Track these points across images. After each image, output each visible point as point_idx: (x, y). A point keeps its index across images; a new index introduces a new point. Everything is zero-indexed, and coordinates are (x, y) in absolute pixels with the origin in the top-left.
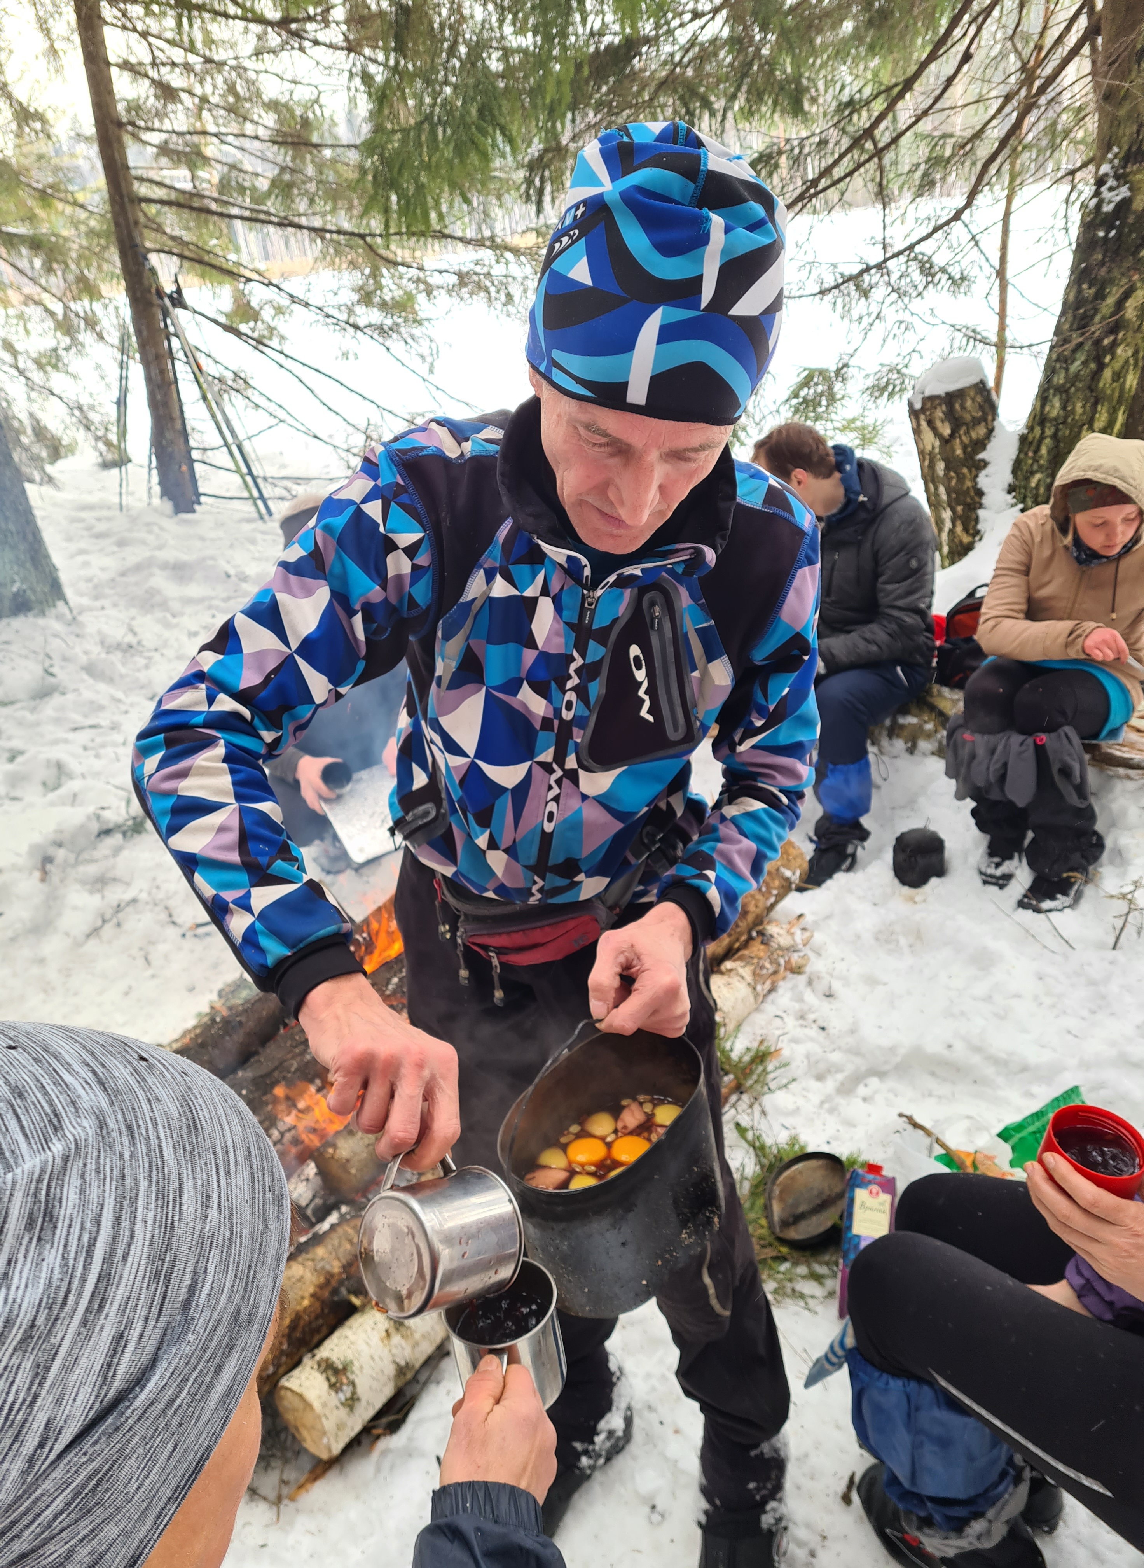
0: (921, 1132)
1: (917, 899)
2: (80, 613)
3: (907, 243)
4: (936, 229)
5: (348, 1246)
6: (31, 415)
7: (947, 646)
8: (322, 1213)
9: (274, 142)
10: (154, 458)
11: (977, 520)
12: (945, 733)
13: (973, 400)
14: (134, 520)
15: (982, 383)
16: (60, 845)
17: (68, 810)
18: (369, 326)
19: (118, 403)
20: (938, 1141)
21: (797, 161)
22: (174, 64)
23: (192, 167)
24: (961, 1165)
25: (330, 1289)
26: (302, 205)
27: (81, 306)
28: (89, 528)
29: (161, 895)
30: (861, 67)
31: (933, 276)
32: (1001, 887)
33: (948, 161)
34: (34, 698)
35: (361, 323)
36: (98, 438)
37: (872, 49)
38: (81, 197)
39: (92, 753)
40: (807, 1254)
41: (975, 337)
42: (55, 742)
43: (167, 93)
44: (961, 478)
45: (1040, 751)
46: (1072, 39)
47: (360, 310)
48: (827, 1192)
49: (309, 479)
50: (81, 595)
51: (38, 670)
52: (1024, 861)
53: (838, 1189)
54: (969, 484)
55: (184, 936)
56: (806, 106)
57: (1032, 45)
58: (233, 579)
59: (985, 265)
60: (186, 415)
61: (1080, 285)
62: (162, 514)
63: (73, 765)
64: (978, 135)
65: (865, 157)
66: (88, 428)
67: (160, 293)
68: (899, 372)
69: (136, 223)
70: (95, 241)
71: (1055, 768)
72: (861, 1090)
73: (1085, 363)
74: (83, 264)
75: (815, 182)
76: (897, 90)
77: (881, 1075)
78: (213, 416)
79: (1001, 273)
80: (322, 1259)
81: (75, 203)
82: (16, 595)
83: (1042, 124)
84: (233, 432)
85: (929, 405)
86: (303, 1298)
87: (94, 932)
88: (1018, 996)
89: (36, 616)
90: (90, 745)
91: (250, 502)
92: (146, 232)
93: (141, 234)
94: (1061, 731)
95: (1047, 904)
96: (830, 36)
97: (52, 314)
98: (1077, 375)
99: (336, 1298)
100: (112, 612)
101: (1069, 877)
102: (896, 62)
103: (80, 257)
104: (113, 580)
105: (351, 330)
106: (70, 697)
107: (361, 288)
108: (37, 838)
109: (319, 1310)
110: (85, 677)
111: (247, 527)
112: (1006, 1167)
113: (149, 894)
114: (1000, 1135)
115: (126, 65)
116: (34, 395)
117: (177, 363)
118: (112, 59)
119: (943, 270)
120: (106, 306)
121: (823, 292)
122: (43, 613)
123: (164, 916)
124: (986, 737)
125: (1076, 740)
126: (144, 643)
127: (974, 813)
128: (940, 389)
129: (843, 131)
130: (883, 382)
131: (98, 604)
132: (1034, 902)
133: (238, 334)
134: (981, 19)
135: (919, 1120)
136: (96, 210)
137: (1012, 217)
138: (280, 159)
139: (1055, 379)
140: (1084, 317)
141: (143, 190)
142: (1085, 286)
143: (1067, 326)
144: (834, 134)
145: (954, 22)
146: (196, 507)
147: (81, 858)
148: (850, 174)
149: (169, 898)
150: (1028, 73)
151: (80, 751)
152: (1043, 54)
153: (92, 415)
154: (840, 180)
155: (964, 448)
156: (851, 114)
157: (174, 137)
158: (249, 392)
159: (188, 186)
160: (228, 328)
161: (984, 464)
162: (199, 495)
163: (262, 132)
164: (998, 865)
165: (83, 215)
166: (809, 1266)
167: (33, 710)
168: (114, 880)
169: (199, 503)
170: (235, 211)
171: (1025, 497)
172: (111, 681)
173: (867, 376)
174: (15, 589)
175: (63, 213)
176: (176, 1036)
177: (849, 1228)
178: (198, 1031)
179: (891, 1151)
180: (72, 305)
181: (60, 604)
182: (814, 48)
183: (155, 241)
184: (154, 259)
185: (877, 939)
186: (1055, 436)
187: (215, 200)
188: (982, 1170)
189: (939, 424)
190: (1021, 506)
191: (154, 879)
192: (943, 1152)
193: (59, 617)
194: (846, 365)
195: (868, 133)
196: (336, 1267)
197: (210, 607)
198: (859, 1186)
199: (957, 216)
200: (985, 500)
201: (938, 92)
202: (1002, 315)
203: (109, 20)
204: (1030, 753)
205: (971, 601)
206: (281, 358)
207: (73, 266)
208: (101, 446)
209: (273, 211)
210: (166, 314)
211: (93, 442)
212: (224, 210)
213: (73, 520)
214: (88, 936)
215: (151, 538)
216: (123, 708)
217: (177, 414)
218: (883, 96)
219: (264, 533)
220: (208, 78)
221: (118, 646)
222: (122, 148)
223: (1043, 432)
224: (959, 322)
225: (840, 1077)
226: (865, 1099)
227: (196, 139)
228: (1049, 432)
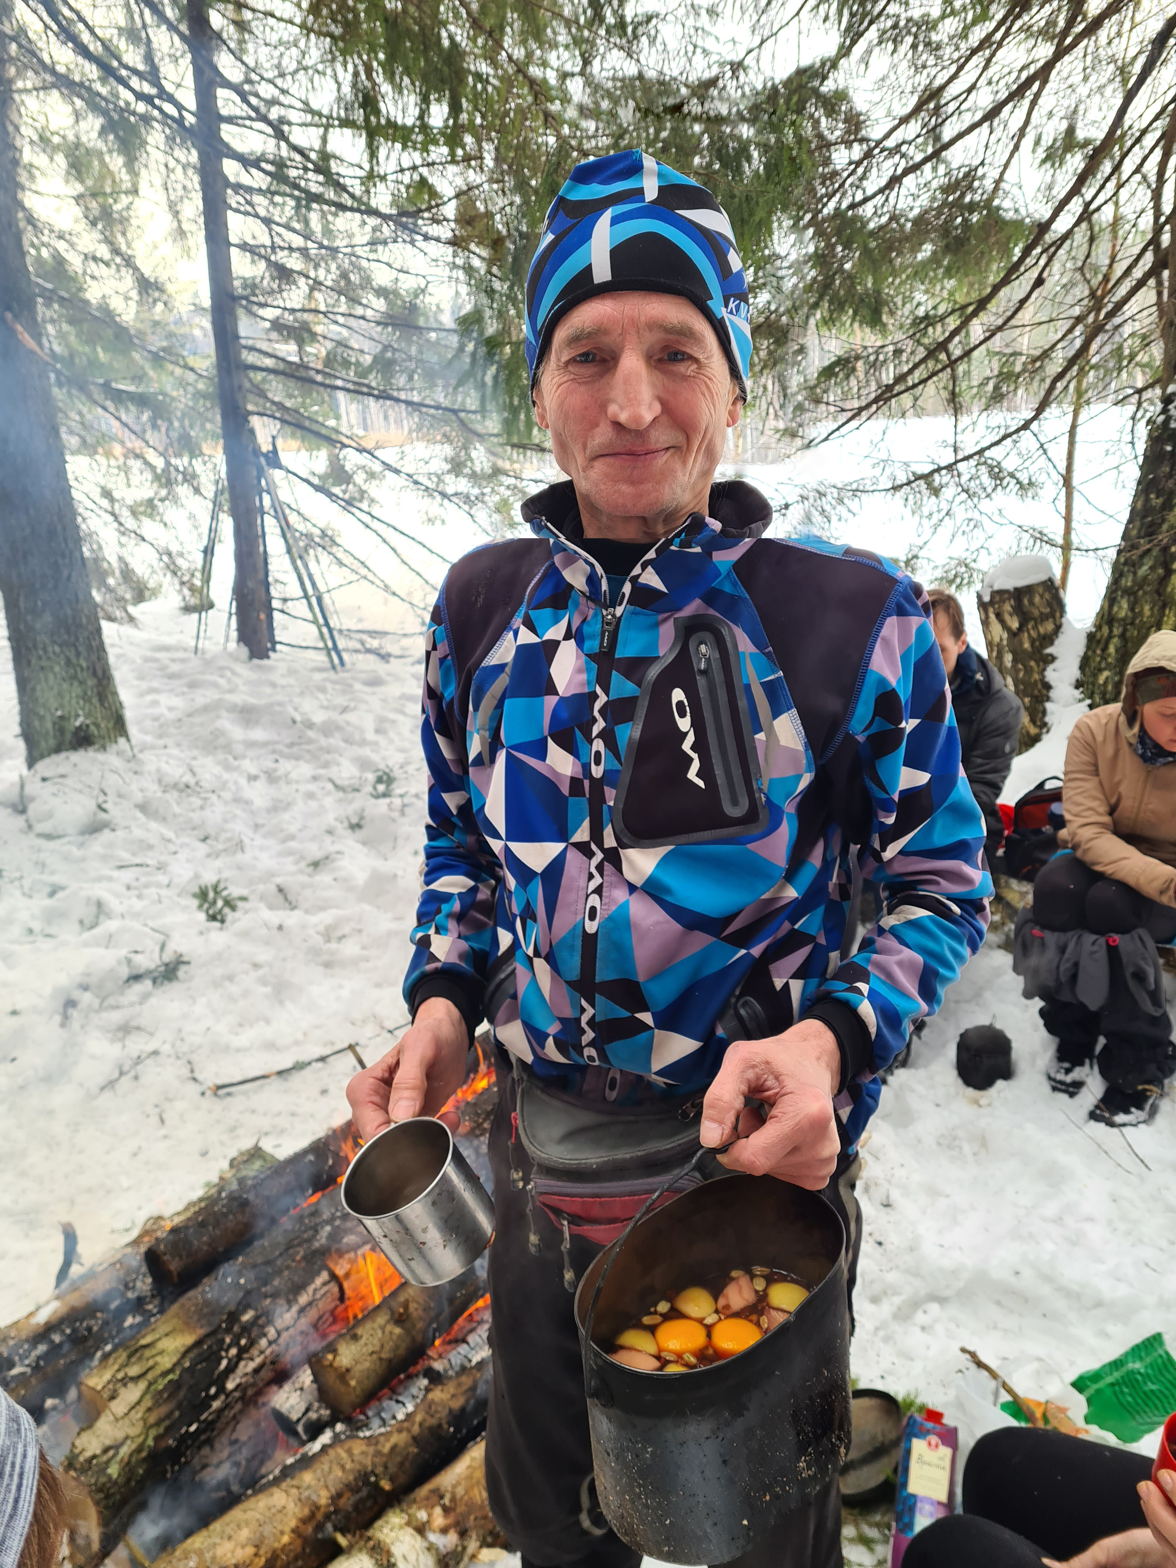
0: (985, 1373)
1: (983, 1102)
2: (141, 751)
3: (978, 448)
4: (1005, 437)
5: (340, 1473)
6: (121, 559)
7: (1017, 836)
8: (315, 1430)
9: (378, 323)
10: (234, 604)
11: (1044, 712)
12: (1013, 927)
13: (1042, 596)
14: (208, 663)
15: (1051, 580)
16: (85, 988)
17: (101, 951)
18: (456, 494)
19: (205, 552)
20: (1005, 1385)
21: (875, 366)
22: (290, 249)
23: (301, 344)
24: (1029, 1417)
25: (314, 1523)
26: (401, 380)
27: (181, 462)
28: (163, 668)
29: (185, 1048)
30: (938, 288)
31: (1001, 480)
32: (1072, 1095)
33: (1018, 376)
34: (83, 833)
35: (450, 490)
36: (183, 583)
37: (949, 273)
38: (191, 361)
39: (136, 892)
40: (855, 1512)
41: (1041, 537)
42: (99, 879)
43: (284, 274)
44: (1028, 671)
45: (1113, 952)
46: (1138, 273)
47: (449, 479)
48: (880, 1438)
49: (386, 633)
50: (146, 732)
51: (92, 806)
52: (1096, 1068)
53: (893, 1436)
54: (1036, 676)
55: (203, 1094)
56: (884, 318)
57: (1100, 277)
58: (299, 725)
59: (1053, 473)
60: (270, 567)
61: (1147, 495)
62: (236, 659)
63: (114, 903)
64: (1046, 354)
65: (940, 366)
66: (174, 573)
67: (257, 452)
68: (966, 566)
69: (240, 387)
70: (201, 402)
71: (1129, 971)
72: (920, 1317)
73: (1152, 568)
74: (187, 422)
75: (890, 388)
76: (971, 309)
77: (942, 1300)
78: (296, 569)
79: (1067, 481)
80: (309, 1487)
81: (186, 367)
82: (79, 729)
83: (1107, 349)
84: (314, 584)
85: (997, 598)
86: (282, 1533)
87: (110, 1085)
88: (1090, 1219)
89: (98, 750)
90: (135, 884)
91: (324, 652)
92: (251, 397)
93: (245, 397)
94: (1134, 933)
95: (1120, 1118)
96: (908, 259)
97: (153, 468)
98: (1145, 578)
99: (320, 1536)
100: (175, 752)
101: (1146, 1090)
102: (971, 285)
103: (184, 414)
104: (180, 720)
105: (439, 498)
106: (120, 833)
107: (452, 459)
108: (62, 980)
109: (299, 1550)
110: (139, 815)
111: (318, 676)
112: (1081, 1423)
113: (173, 1046)
114: (1074, 1385)
115: (244, 247)
116: (124, 540)
117: (266, 517)
118: (233, 239)
119: (1012, 475)
120: (205, 463)
121: (896, 488)
122: (104, 748)
123: (185, 1072)
124: (1056, 934)
125: (1151, 944)
126: (203, 784)
127: (1042, 1013)
128: (1009, 584)
129: (918, 341)
130: (951, 575)
131: (161, 742)
132: (1107, 1115)
133: (330, 495)
134: (1053, 249)
135: (984, 1358)
136: (205, 373)
137: (1079, 429)
138: (383, 339)
139: (1123, 581)
140: (1152, 524)
141: (251, 358)
142: (1152, 496)
143: (1134, 533)
144: (908, 346)
145: (1026, 252)
146: (271, 654)
147: (106, 1004)
148: (924, 381)
149: (192, 1052)
150: (1096, 300)
151: (123, 890)
152: (1110, 285)
153: (180, 561)
154: (915, 386)
155: (1032, 642)
156: (926, 328)
157: (286, 314)
158: (334, 549)
159: (295, 359)
160: (317, 488)
161: (1052, 659)
162: (274, 643)
163: (369, 313)
164: (1068, 1071)
165: (191, 377)
166: (857, 1526)
167: (81, 845)
168: (138, 1028)
169: (274, 650)
170: (339, 383)
171: (1093, 693)
172: (164, 819)
173: (936, 567)
174: (78, 724)
175: (172, 373)
176: (180, 1207)
177: (905, 1484)
178: (203, 1205)
179: (952, 1393)
180: (173, 461)
181: (122, 741)
182: (894, 269)
183: (256, 404)
184: (256, 422)
185: (939, 1144)
186: (1122, 636)
187: (318, 372)
188: (1054, 1423)
189: (1007, 617)
190: (1089, 702)
191: (180, 1031)
192: (1009, 1398)
193: (119, 754)
194: (916, 557)
195: (943, 346)
196: (323, 1498)
197: (274, 752)
198: (917, 1436)
199: (1026, 426)
200: (1052, 694)
201: (1009, 313)
202: (1068, 519)
203: (234, 205)
204: (1102, 955)
205: (1040, 793)
206: (367, 519)
207: (176, 424)
208: (186, 592)
209: (374, 384)
210: (261, 473)
211: (178, 587)
212: (327, 382)
213: (147, 660)
214: (102, 1089)
215: (222, 682)
216: (172, 848)
217: (261, 564)
218: (958, 313)
219: (335, 682)
220: (323, 264)
221: (175, 786)
222: (235, 319)
223: (1111, 631)
224: (1027, 523)
225: (897, 1300)
226: (923, 1328)
227: (306, 316)
228: (1117, 631)
